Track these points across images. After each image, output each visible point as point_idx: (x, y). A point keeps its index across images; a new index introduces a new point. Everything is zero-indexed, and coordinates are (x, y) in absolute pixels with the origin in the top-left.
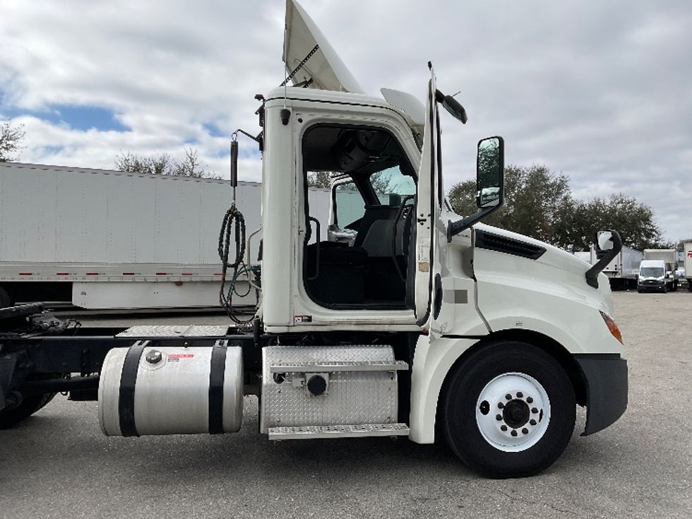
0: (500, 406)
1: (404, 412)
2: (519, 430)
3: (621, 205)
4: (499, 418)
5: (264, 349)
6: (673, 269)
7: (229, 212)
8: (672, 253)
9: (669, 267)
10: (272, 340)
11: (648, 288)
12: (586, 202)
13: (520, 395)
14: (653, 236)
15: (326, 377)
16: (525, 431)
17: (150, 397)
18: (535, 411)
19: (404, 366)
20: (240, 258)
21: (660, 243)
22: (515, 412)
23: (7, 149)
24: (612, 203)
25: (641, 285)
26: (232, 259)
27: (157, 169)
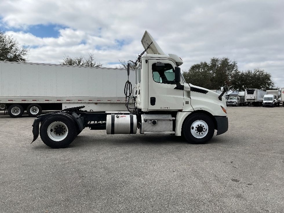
0: (196, 127)
1: (174, 129)
2: (201, 133)
3: (258, 73)
4: (196, 130)
5: (142, 115)
6: (277, 98)
7: (127, 82)
8: (277, 92)
9: (275, 97)
10: (143, 113)
11: (266, 105)
12: (244, 72)
13: (201, 125)
14: (271, 85)
15: (156, 121)
16: (202, 133)
17: (118, 125)
18: (204, 129)
19: (174, 118)
20: (130, 94)
21: (274, 88)
22: (200, 129)
23: (23, 55)
24: (255, 72)
25: (264, 104)
26: (128, 95)
27: (79, 61)
